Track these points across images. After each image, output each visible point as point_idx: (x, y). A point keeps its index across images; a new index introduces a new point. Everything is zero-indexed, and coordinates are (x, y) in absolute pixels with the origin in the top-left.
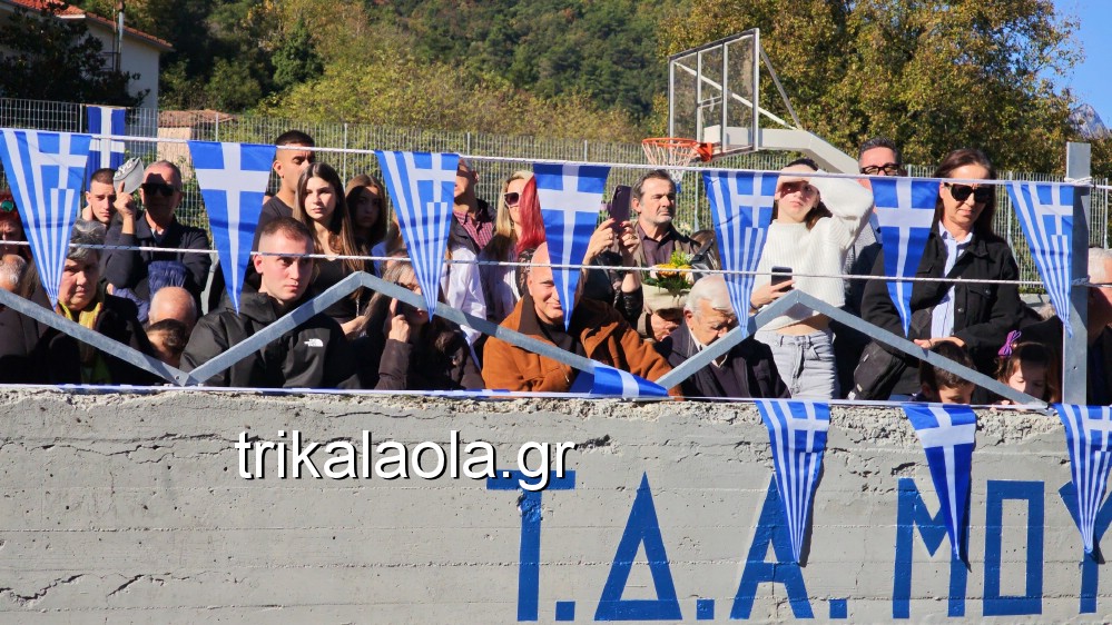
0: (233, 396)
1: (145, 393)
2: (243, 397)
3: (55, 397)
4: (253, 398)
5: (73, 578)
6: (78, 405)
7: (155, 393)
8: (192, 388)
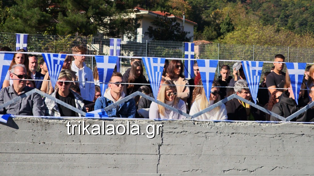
0: (297, 124)
1: (277, 123)
2: (300, 124)
3: (257, 124)
4: (302, 124)
5: (262, 167)
6: (262, 126)
7: (279, 123)
8: (287, 122)
